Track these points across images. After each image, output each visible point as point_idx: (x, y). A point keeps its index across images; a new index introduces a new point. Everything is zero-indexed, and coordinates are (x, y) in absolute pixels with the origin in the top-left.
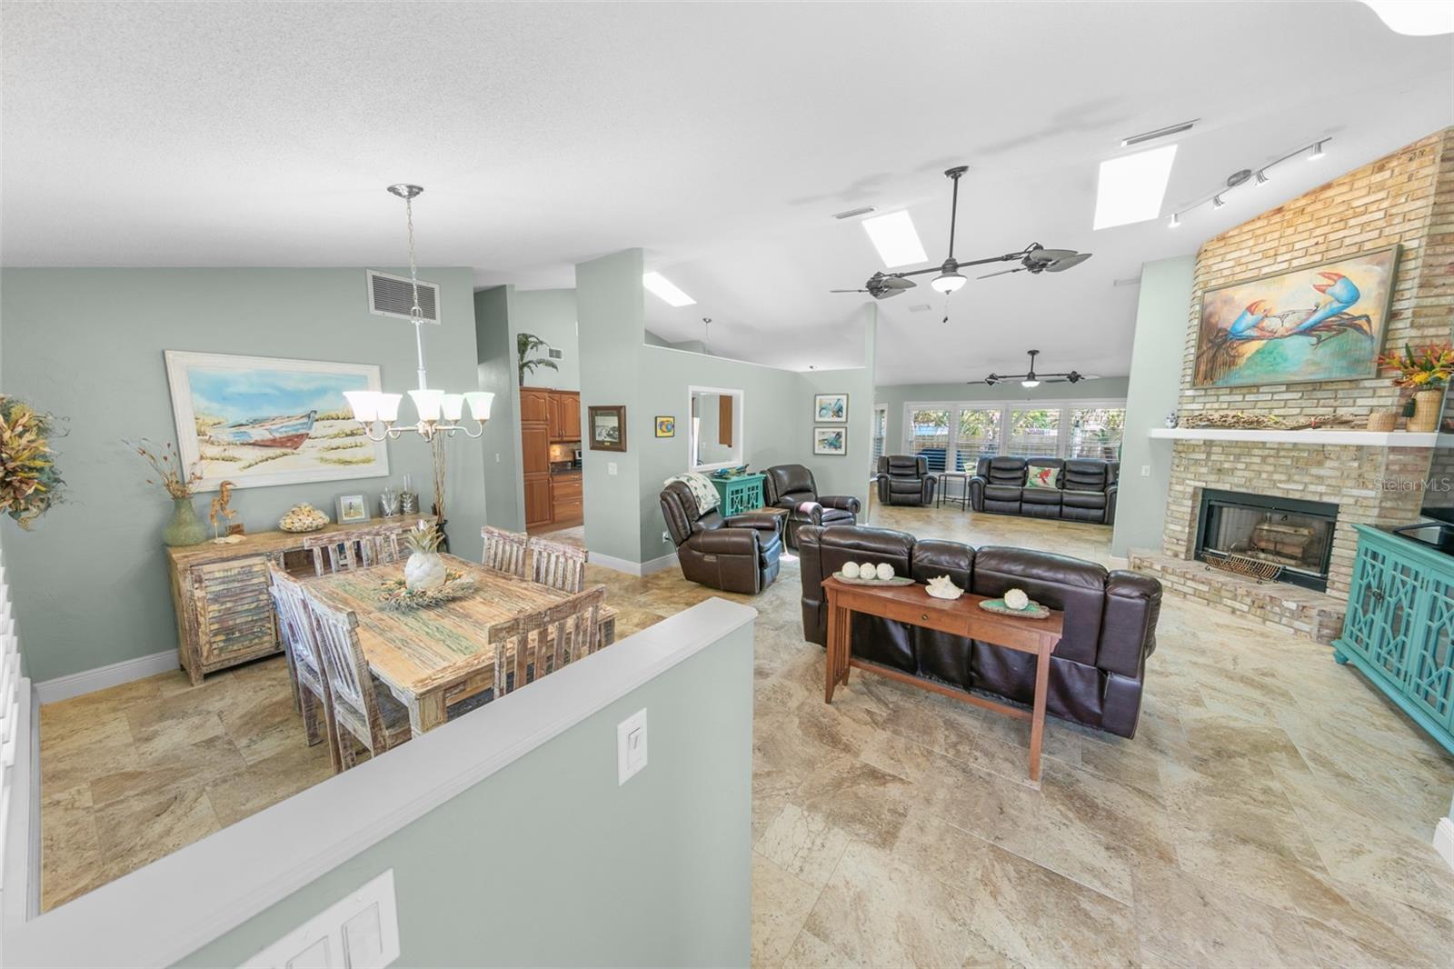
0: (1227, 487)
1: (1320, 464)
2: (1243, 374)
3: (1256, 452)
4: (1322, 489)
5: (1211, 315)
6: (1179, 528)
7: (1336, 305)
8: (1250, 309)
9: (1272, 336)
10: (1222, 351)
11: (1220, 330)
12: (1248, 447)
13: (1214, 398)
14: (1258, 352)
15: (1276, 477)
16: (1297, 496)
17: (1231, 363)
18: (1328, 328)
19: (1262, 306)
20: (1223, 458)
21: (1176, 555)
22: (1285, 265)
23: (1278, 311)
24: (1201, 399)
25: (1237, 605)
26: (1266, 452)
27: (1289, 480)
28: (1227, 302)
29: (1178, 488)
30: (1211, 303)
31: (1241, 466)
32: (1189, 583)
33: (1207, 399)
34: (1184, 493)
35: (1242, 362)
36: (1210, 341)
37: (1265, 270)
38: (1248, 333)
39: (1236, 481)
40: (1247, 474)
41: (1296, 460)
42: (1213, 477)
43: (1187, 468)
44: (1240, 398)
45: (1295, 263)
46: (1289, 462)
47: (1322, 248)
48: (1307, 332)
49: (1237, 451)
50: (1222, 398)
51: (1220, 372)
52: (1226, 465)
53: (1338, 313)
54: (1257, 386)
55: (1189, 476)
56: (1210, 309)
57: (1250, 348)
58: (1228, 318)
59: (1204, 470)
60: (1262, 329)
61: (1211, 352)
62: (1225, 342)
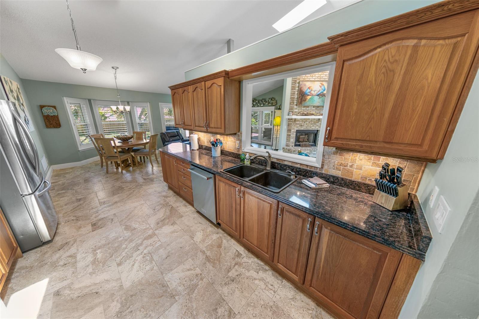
0: (303, 129)
1: (317, 123)
2: (307, 103)
3: (308, 121)
4: (318, 127)
5: (301, 88)
6: (293, 140)
7: (322, 91)
8: (309, 88)
9: (312, 95)
10: (303, 97)
11: (303, 92)
12: (306, 120)
13: (300, 109)
14: (310, 99)
15: (311, 126)
16: (314, 129)
17: (305, 100)
18: (321, 95)
19: (311, 88)
20: (302, 122)
21: (292, 146)
22: (314, 79)
23: (314, 90)
24: (298, 109)
25: (315, 153)
26: (310, 121)
27: (313, 126)
28: (305, 85)
29: (293, 130)
30: (302, 85)
31: (305, 124)
32: (306, 151)
33: (299, 109)
34: (294, 131)
35: (307, 100)
36: (301, 94)
37: (311, 79)
38: (308, 94)
39: (304, 127)
40: (307, 126)
41: (314, 122)
42: (300, 127)
43: (295, 125)
44: (305, 109)
45: (316, 79)
46: (313, 123)
47: (320, 77)
48: (318, 95)
49: (305, 121)
50: (302, 109)
51: (303, 103)
52: (303, 124)
53: (322, 92)
54: (309, 106)
55: (295, 127)
56: (301, 86)
57: (309, 97)
58: (305, 89)
59: (298, 126)
60: (311, 93)
61: (301, 97)
62: (304, 95)
